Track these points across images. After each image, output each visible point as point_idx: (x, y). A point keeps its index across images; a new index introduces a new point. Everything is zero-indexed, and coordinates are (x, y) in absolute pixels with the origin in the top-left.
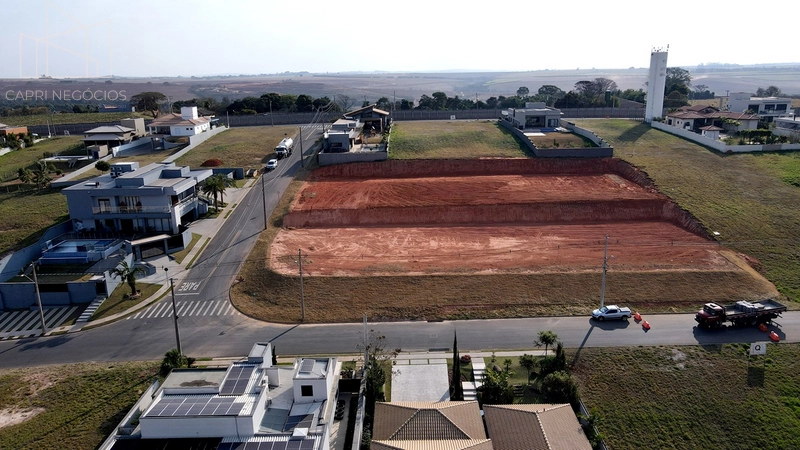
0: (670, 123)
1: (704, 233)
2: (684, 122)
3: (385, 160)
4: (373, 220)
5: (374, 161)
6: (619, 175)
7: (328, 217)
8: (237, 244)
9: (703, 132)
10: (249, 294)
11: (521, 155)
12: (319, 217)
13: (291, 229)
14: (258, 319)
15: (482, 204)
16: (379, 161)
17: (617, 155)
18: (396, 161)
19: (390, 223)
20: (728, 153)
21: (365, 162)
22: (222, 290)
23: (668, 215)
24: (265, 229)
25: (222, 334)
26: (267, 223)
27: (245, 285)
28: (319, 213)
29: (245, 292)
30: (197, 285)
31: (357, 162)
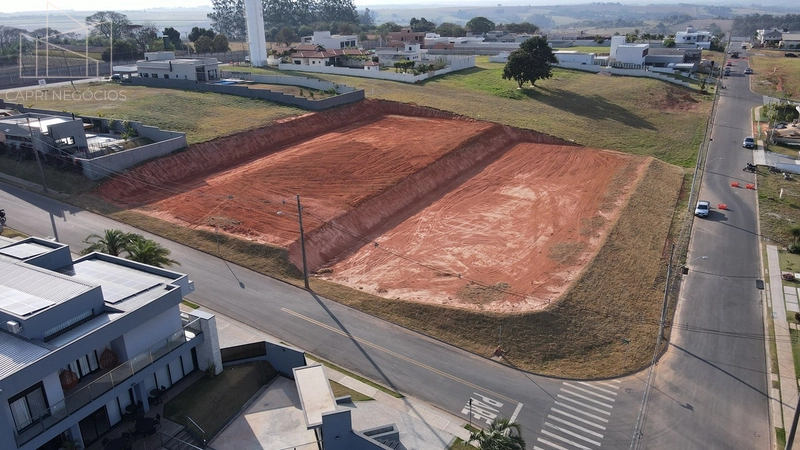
0: (298, 63)
1: (561, 142)
2: (323, 62)
3: (185, 148)
4: (376, 219)
5: (173, 153)
6: (396, 114)
7: (334, 236)
8: (344, 325)
9: (366, 68)
10: (557, 357)
11: (299, 111)
12: (326, 241)
13: (329, 271)
14: (642, 369)
15: (428, 165)
16: (179, 151)
17: (366, 96)
18: (202, 146)
19: (391, 216)
20: (419, 83)
21: (162, 157)
22: (520, 379)
23: (514, 136)
24: (307, 288)
25: (689, 407)
26: (286, 280)
27: (523, 353)
28: (319, 235)
29: (545, 359)
30: (486, 399)
31: (150, 160)
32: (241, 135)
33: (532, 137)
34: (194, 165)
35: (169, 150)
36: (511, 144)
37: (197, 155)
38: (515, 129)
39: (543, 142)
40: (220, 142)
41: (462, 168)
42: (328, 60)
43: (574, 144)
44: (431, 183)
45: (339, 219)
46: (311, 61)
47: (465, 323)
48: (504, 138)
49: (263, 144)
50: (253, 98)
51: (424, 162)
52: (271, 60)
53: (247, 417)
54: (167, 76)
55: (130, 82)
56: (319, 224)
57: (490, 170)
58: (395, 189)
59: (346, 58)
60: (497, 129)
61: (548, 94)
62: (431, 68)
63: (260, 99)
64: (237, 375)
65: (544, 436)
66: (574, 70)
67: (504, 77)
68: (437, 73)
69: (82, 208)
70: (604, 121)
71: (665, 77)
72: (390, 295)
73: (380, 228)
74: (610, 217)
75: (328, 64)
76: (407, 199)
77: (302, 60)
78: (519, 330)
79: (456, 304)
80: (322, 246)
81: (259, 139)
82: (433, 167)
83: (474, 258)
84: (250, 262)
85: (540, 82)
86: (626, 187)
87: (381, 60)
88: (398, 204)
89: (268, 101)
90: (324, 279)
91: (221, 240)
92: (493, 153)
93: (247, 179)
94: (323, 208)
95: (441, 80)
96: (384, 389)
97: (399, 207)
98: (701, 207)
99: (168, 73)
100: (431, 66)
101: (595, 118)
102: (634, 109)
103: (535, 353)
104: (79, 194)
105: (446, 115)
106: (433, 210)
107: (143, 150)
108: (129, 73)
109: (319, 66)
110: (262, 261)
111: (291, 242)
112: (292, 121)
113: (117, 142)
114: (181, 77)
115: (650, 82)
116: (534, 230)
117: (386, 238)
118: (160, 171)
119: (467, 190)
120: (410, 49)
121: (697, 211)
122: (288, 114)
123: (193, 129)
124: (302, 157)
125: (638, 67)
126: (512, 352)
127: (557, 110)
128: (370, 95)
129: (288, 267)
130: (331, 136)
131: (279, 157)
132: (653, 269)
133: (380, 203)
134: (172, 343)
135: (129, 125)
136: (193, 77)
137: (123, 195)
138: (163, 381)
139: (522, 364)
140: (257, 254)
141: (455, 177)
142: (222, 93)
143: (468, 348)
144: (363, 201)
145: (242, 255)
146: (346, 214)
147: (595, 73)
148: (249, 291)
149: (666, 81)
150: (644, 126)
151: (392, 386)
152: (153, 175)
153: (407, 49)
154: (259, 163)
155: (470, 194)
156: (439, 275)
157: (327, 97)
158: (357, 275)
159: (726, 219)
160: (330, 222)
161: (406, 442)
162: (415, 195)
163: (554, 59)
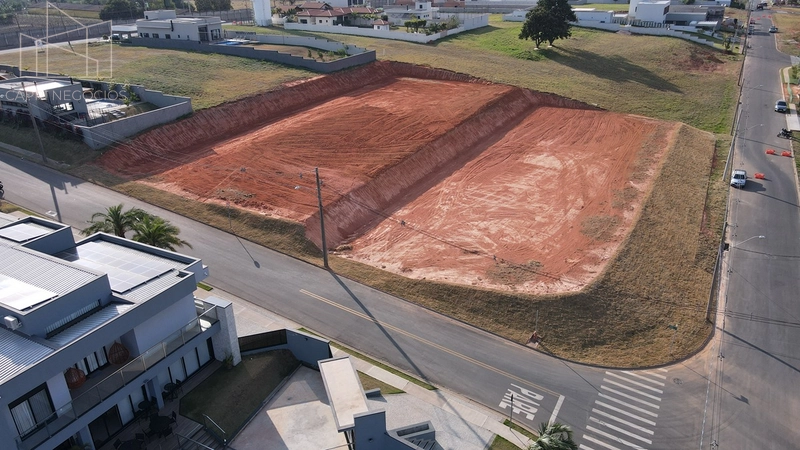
0: (304, 22)
1: (584, 106)
2: (330, 21)
3: (190, 114)
4: (395, 191)
5: (179, 119)
6: (409, 77)
7: (352, 211)
8: (369, 308)
9: (376, 27)
10: (597, 343)
11: (307, 74)
12: (345, 216)
13: (348, 248)
14: (689, 356)
15: (447, 131)
16: (185, 117)
17: (377, 57)
18: (208, 112)
19: (410, 187)
20: (431, 43)
21: (167, 124)
22: (560, 368)
23: (534, 100)
24: (326, 267)
25: (744, 400)
26: (304, 258)
27: (561, 339)
28: (337, 209)
29: (584, 346)
30: (525, 391)
31: (154, 127)
32: (249, 99)
33: (553, 102)
34: (200, 132)
35: (174, 117)
36: (530, 108)
37: (203, 121)
38: (534, 93)
39: (565, 107)
40: (226, 107)
41: (481, 135)
42: (335, 19)
43: (597, 108)
44: (451, 151)
45: (356, 191)
46: (318, 19)
47: (497, 306)
48: (523, 102)
49: (272, 109)
50: (259, 60)
51: (442, 129)
52: (275, 19)
53: (270, 413)
54: (168, 37)
55: (130, 42)
56: (336, 197)
57: (511, 137)
58: (413, 157)
59: (355, 16)
60: (516, 93)
61: (568, 54)
62: (444, 27)
63: (267, 61)
64: (257, 366)
65: (590, 433)
66: (592, 28)
67: (521, 37)
68: (450, 32)
69: (84, 179)
70: (626, 84)
71: (688, 36)
72: (416, 275)
73: (400, 200)
74: (643, 187)
75: (335, 23)
76: (427, 168)
77: (308, 19)
78: (556, 314)
79: (487, 285)
80: (340, 220)
81: (267, 104)
82: (453, 133)
83: (502, 234)
84: (264, 239)
85: (558, 42)
86: (656, 155)
87: (391, 19)
88: (417, 174)
89: (276, 62)
90: (344, 256)
91: (232, 214)
92: (512, 119)
93: (258, 148)
94: (340, 179)
95: (454, 40)
96: (414, 381)
97: (418, 177)
98: (737, 177)
99: (169, 32)
100: (444, 25)
101: (618, 80)
102: (657, 70)
103: (574, 338)
104: (81, 164)
105: (462, 78)
106: (455, 181)
107: (146, 117)
108: (129, 33)
109: (326, 25)
110: (277, 237)
111: (307, 216)
112: (301, 85)
113: (118, 107)
114: (184, 37)
115: (674, 41)
116: (563, 203)
117: (406, 212)
118: (166, 139)
119: (488, 158)
120: (421, 7)
121: (733, 181)
122: (297, 77)
123: (198, 93)
124: (314, 124)
125: (659, 25)
126: (549, 338)
127: (578, 72)
128: (381, 56)
129: (304, 243)
130: (342, 100)
131: (289, 123)
132: (693, 246)
133: (399, 173)
134: (186, 333)
135: (131, 89)
136: (195, 36)
137: (126, 165)
138: (178, 375)
139: (560, 351)
140: (271, 230)
141: (475, 144)
142: (227, 55)
143: (502, 334)
144: (381, 171)
145: (256, 231)
146: (364, 186)
147: (614, 32)
148: (264, 271)
149: (689, 40)
150: (669, 89)
151: (424, 377)
152: (158, 143)
153: (417, 7)
154: (269, 130)
155: (492, 162)
156: (466, 252)
157: (337, 58)
158: (379, 252)
159: (764, 190)
160: (348, 195)
161: (442, 440)
162: (434, 165)
163: (573, 17)
